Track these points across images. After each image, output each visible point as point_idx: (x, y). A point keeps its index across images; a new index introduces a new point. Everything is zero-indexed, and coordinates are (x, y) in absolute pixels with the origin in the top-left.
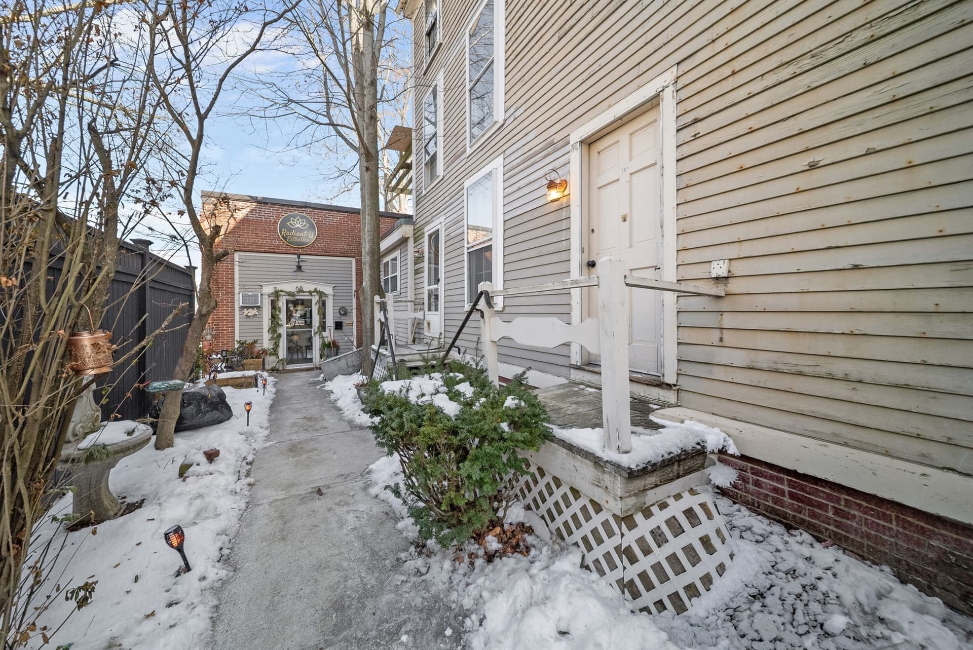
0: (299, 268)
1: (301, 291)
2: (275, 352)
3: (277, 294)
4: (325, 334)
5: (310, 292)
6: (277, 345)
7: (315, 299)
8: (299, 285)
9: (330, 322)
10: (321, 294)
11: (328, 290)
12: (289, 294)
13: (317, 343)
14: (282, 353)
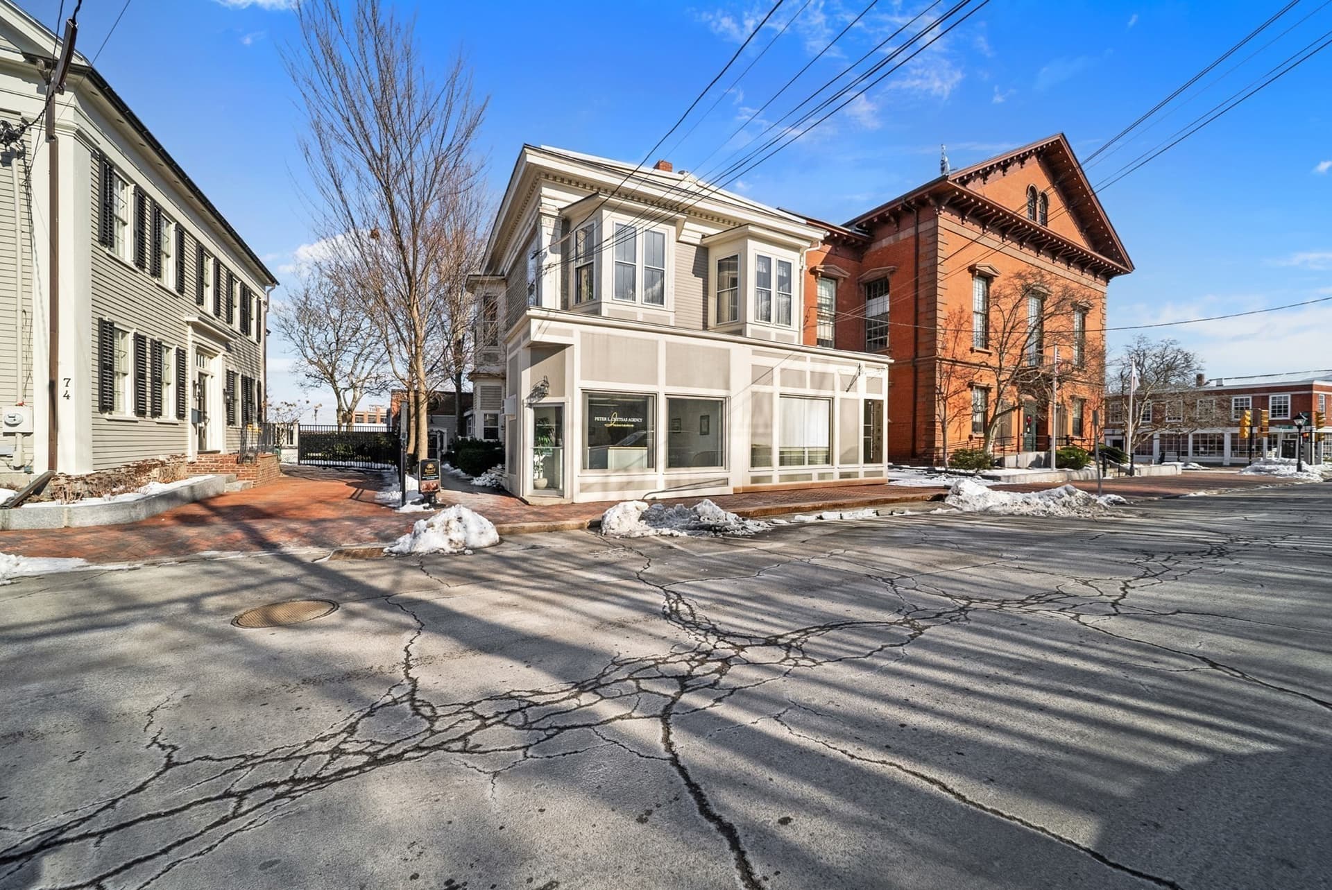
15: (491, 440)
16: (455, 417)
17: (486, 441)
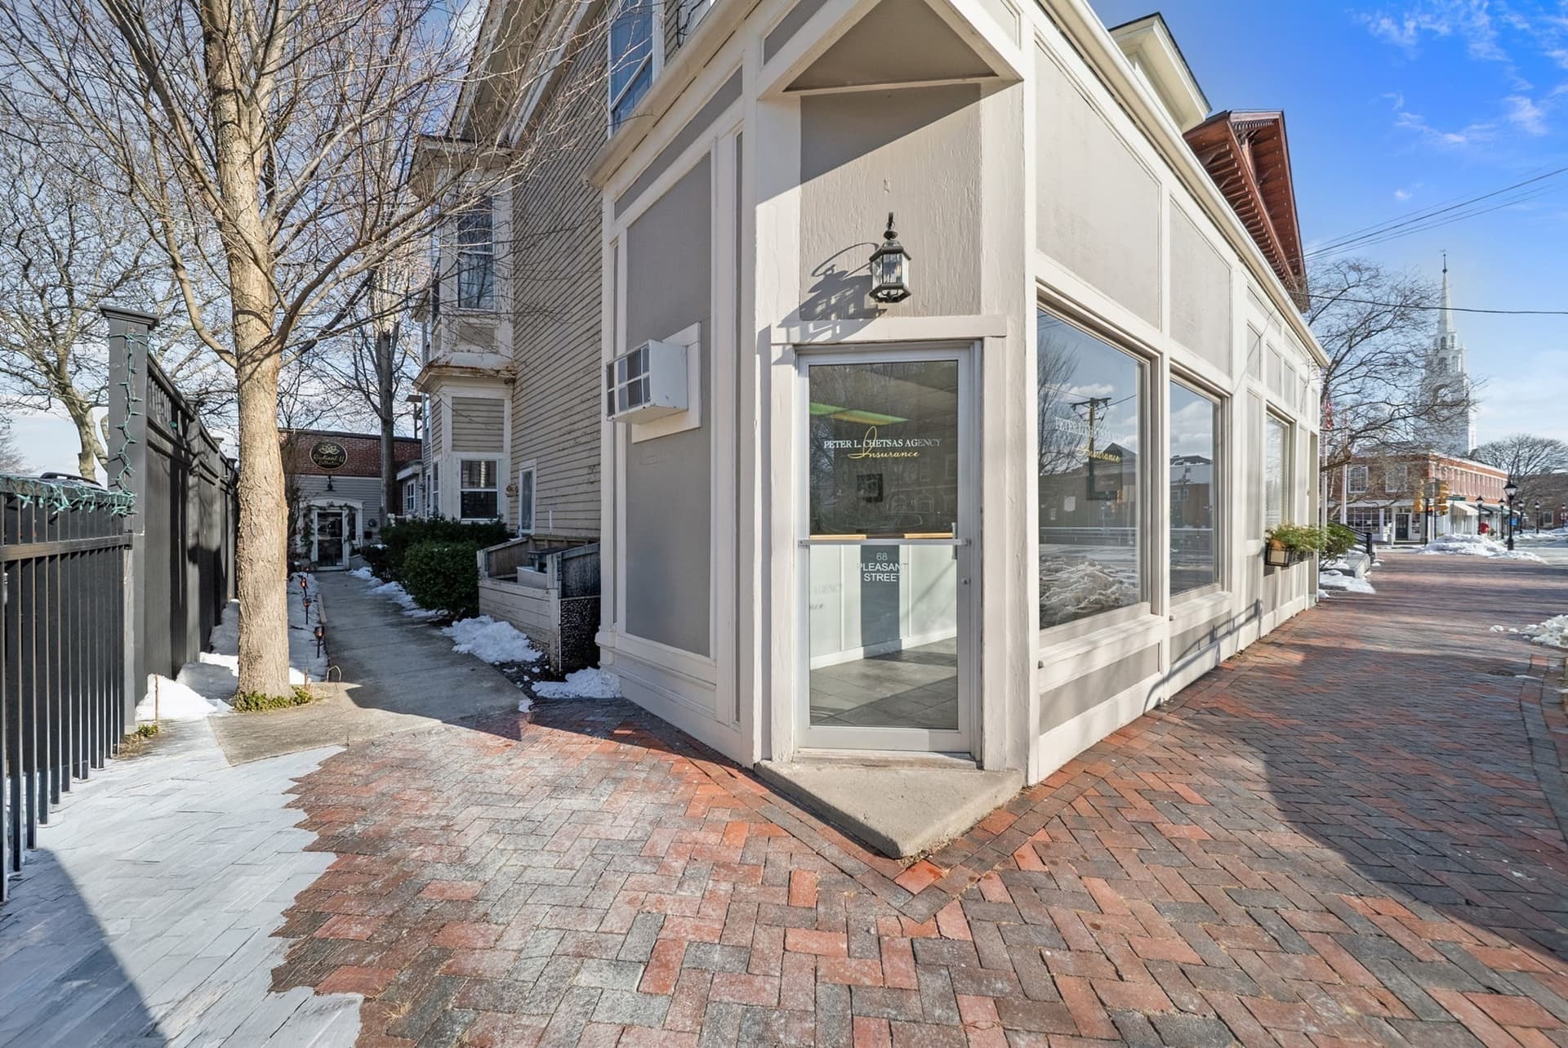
0: (330, 488)
1: (332, 506)
2: (307, 556)
3: (309, 509)
4: (354, 542)
5: (341, 507)
6: (309, 550)
7: (345, 513)
8: (330, 501)
9: (359, 531)
10: (351, 508)
11: (358, 505)
12: (320, 508)
13: (346, 549)
14: (314, 556)
15: (482, 521)
16: (383, 481)
17: (467, 521)
